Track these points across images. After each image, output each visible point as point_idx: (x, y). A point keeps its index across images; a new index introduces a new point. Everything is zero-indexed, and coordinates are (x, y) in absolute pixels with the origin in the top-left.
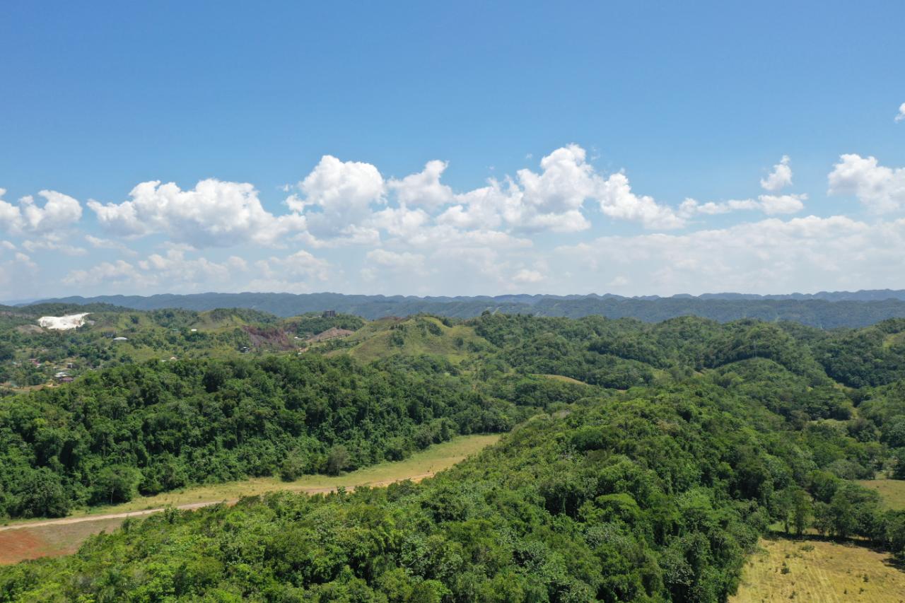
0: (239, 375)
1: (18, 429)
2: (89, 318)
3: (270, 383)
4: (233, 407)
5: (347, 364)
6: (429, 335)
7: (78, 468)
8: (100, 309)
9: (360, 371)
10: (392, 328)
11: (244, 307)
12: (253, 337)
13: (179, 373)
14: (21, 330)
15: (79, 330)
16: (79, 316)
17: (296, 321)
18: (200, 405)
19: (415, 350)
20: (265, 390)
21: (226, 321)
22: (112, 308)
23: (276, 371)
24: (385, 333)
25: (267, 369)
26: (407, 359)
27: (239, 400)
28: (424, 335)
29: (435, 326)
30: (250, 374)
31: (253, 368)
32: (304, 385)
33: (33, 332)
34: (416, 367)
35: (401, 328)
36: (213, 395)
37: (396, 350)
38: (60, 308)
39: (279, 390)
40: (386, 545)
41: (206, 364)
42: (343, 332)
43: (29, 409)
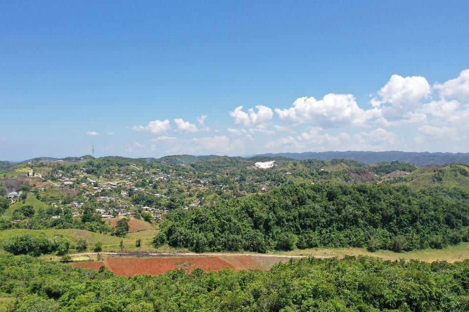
0: (345, 193)
1: (247, 212)
2: (274, 163)
3: (361, 198)
4: (342, 210)
5: (406, 191)
6: (460, 176)
7: (270, 232)
8: (279, 159)
9: (413, 195)
10: (435, 171)
11: (347, 158)
12: (352, 174)
13: (316, 191)
14: (248, 168)
15: (272, 168)
16: (271, 162)
17: (376, 166)
18: (325, 207)
19: (450, 184)
20: (359, 202)
21: (338, 166)
22: (285, 159)
23: (364, 192)
24: (430, 174)
25: (360, 191)
26: (444, 190)
27: (345, 206)
28: (456, 175)
29: (464, 170)
30: (351, 193)
31: (352, 190)
32: (380, 201)
33: (253, 169)
34: (451, 195)
35: (440, 171)
36: (331, 203)
37: (437, 184)
38: (263, 159)
39: (366, 203)
40: (430, 295)
41: (328, 187)
42: (403, 172)
43: (252, 203)
